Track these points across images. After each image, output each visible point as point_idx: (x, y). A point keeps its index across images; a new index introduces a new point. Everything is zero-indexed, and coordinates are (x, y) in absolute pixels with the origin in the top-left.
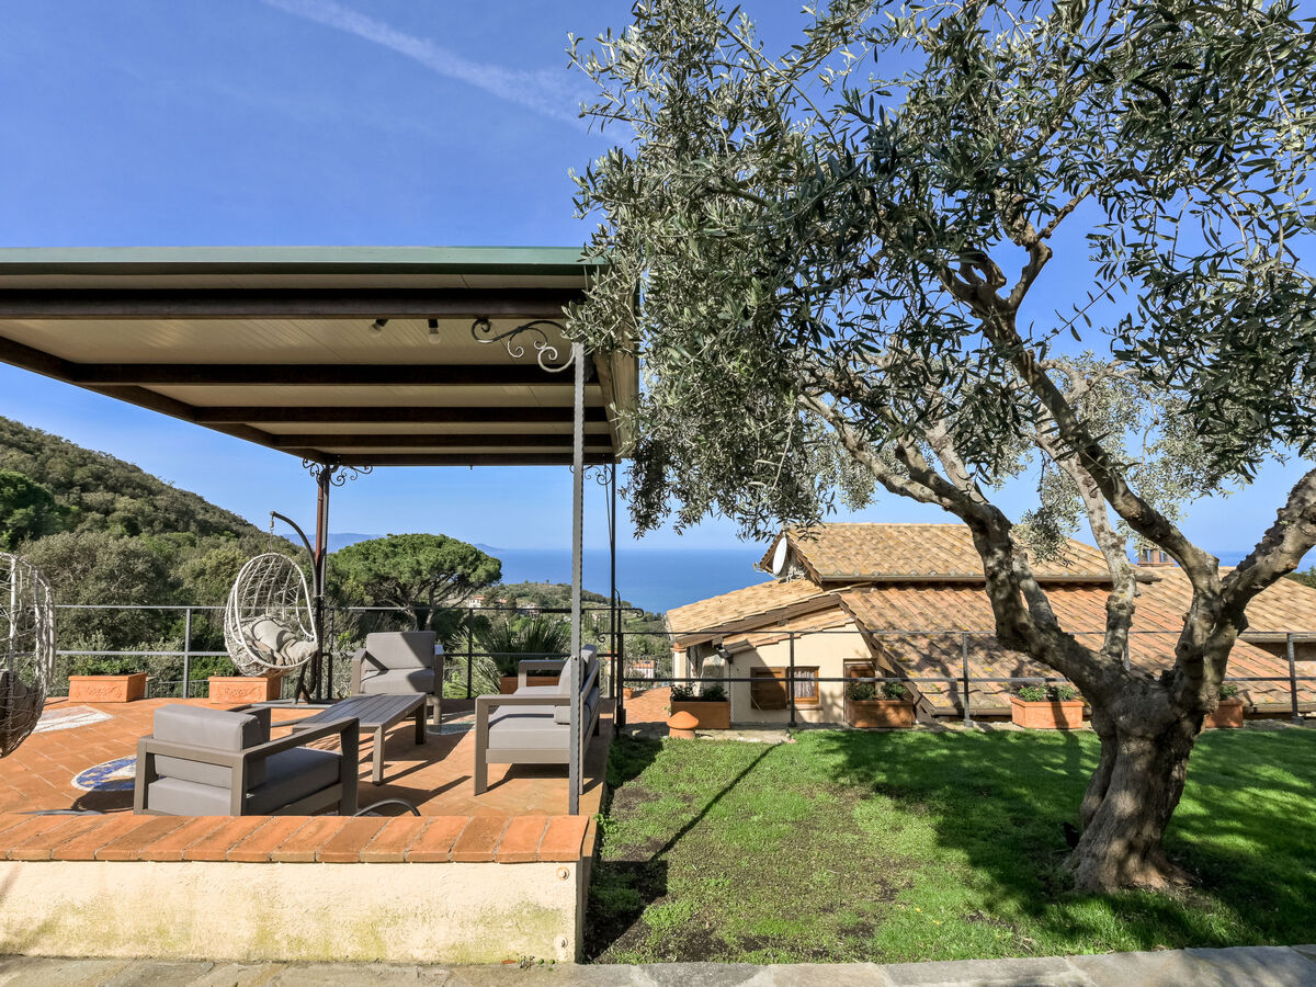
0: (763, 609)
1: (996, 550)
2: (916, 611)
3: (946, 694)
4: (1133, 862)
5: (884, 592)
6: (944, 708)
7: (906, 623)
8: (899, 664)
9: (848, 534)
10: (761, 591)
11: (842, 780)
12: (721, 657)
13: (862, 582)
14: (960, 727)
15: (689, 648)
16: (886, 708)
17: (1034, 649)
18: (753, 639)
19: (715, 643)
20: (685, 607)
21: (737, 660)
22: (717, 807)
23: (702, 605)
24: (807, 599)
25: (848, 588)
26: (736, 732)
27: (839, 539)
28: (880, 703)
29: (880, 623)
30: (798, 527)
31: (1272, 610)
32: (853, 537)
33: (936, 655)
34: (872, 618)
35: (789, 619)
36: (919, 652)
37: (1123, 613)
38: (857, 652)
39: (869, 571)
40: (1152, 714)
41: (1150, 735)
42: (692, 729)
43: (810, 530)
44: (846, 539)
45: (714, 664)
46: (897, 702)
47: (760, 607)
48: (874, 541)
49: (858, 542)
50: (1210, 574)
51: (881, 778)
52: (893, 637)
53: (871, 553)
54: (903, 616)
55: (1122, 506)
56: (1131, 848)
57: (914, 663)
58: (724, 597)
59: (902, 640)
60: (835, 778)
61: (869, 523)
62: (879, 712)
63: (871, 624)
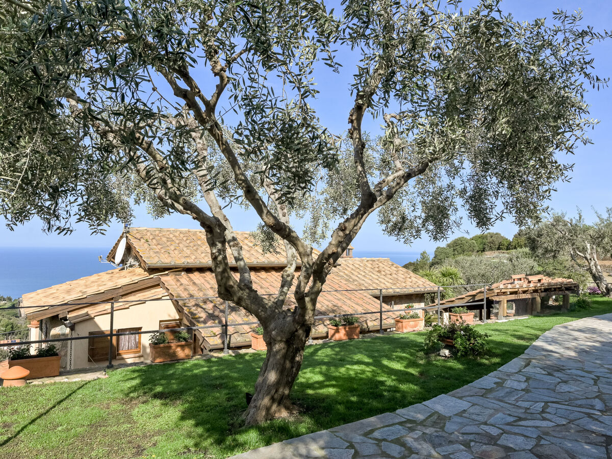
0: (102, 289)
1: (217, 243)
2: (209, 286)
3: (218, 336)
4: (274, 407)
5: (191, 275)
6: (216, 345)
7: (201, 294)
8: (193, 320)
9: (171, 236)
10: (104, 276)
11: (132, 395)
12: (66, 327)
13: (176, 268)
14: (221, 355)
15: (41, 321)
16: (176, 348)
17: (235, 299)
18: (91, 311)
19: (61, 316)
20: (39, 291)
21: (77, 328)
22: (31, 427)
23: (54, 289)
24: (136, 281)
25: (167, 272)
26: (64, 377)
27: (164, 239)
28: (172, 345)
29: (184, 295)
30: (91, 226)
31: (387, 280)
32: (174, 238)
33: (216, 313)
34: (181, 292)
35: (123, 296)
36: (206, 312)
37: (289, 279)
38: (169, 316)
39: (181, 261)
40: (285, 328)
41: (284, 340)
42: (25, 378)
43: (100, 228)
44: (169, 239)
45: (60, 332)
46: (183, 343)
47: (100, 288)
48: (188, 242)
49: (177, 242)
50: (308, 255)
51: (159, 389)
52: (191, 303)
53: (185, 249)
54: (200, 290)
55: (266, 219)
56: (273, 399)
57: (202, 319)
58: (75, 282)
59: (197, 305)
60: (127, 395)
61: (187, 229)
62: (171, 351)
63: (179, 296)
